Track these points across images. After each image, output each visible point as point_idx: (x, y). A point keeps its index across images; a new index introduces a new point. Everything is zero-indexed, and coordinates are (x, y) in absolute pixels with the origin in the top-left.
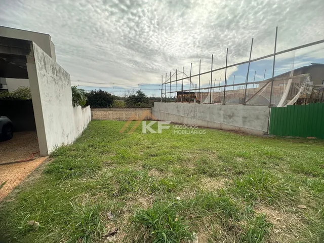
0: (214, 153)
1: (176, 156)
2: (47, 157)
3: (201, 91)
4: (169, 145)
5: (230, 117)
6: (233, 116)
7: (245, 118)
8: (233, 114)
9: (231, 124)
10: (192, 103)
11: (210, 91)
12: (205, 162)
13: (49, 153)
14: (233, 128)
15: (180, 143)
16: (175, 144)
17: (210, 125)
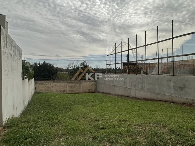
0: (165, 127)
1: (126, 129)
2: (2, 128)
3: (148, 62)
4: (117, 118)
5: (181, 89)
6: (184, 88)
8: (184, 85)
9: (183, 96)
10: (138, 75)
11: (157, 62)
12: (156, 135)
13: (3, 124)
14: (186, 101)
15: (129, 116)
16: (123, 117)
17: (160, 97)
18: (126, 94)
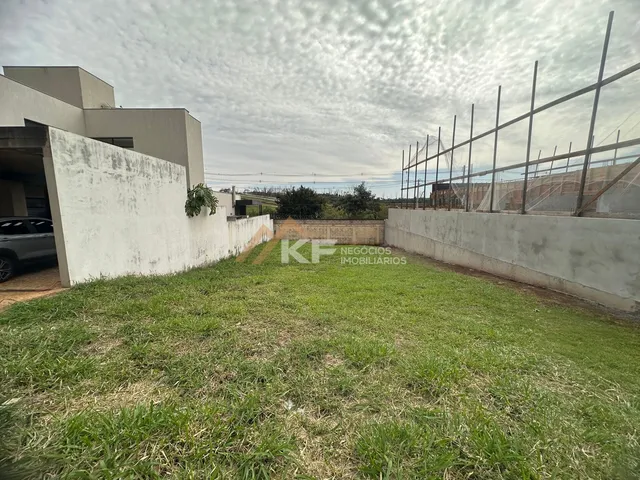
6: (543, 246)
7: (577, 254)
8: (545, 240)
9: (538, 269)
10: (453, 211)
14: (543, 280)
18: (428, 253)
